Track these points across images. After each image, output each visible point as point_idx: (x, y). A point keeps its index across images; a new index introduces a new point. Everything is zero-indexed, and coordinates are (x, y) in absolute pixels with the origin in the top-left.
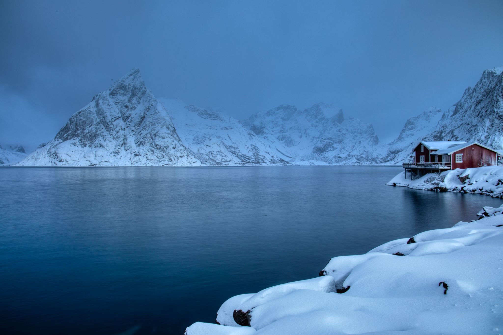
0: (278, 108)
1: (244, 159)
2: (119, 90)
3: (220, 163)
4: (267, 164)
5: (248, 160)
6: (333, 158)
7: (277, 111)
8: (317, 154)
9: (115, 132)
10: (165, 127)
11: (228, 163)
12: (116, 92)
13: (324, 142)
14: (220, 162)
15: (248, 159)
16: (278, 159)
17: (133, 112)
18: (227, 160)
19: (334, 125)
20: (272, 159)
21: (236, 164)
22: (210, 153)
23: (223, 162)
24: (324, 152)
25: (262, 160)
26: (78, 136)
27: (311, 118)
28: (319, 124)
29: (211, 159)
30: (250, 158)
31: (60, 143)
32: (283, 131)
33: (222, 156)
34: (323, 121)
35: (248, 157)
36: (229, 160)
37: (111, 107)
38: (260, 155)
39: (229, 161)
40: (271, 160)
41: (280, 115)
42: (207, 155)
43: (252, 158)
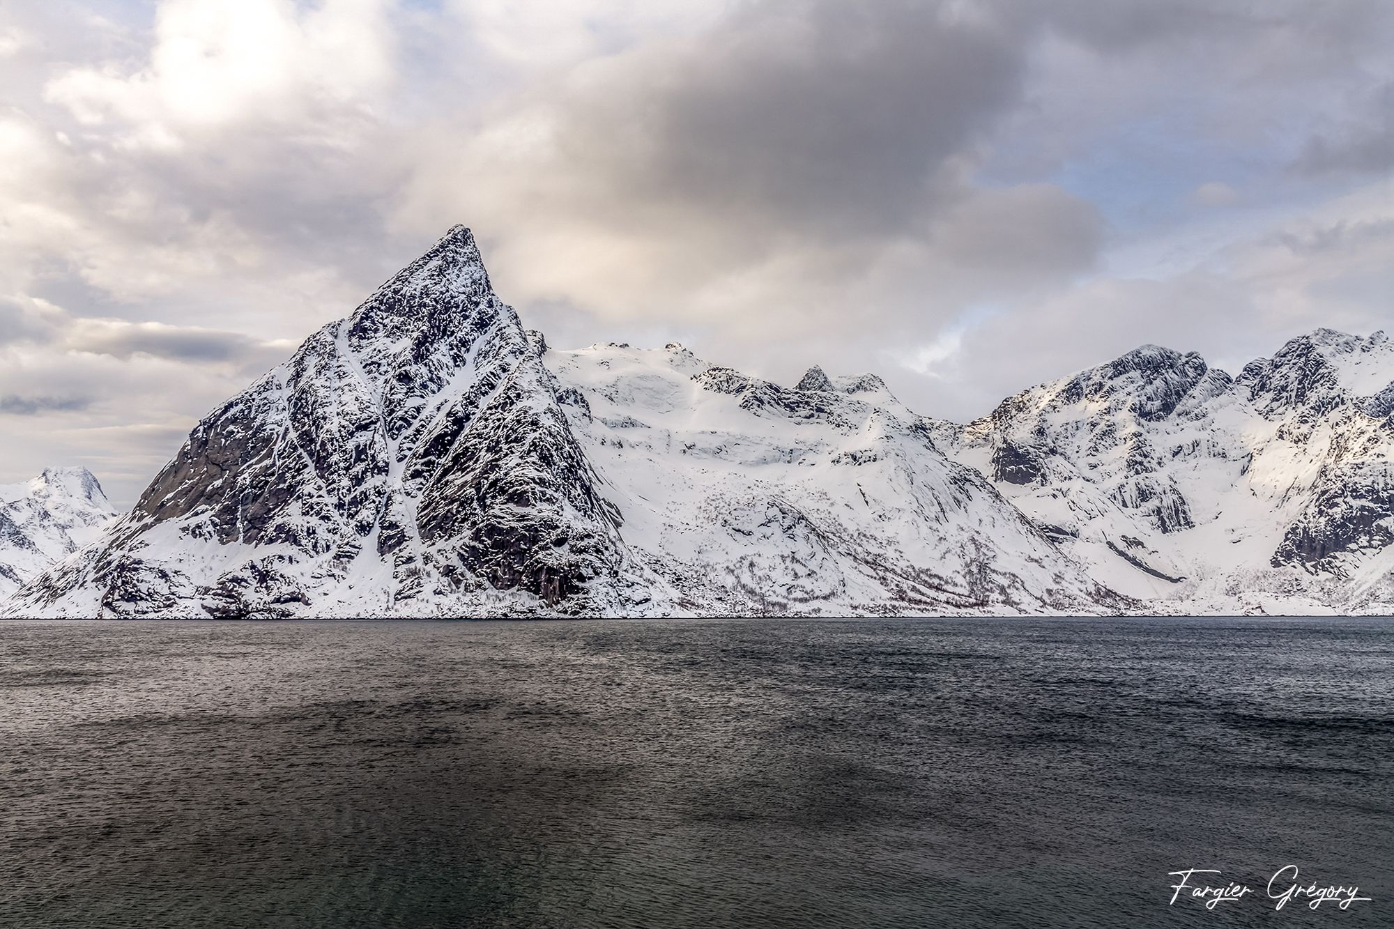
0: (1119, 368)
1: (914, 589)
2: (385, 315)
3: (779, 604)
4: (1020, 611)
5: (932, 593)
6: (1378, 582)
7: (1111, 378)
8: (1303, 565)
9: (346, 482)
10: (534, 457)
11: (815, 604)
12: (373, 322)
13: (1335, 509)
14: (784, 601)
15: (938, 588)
16: (1083, 587)
17: (432, 401)
18: (817, 593)
19: (1383, 426)
20: (1054, 587)
21: (856, 608)
22: (746, 563)
23: (795, 600)
24: (1337, 554)
25: (1003, 590)
26: (210, 498)
27: (1275, 405)
28: (1313, 427)
29: (744, 587)
30: (947, 582)
31: (146, 527)
32: (1141, 463)
33: (796, 575)
34: (1335, 415)
35: (940, 578)
36: (827, 591)
37: (345, 381)
38: (994, 571)
39: (825, 598)
40: (1049, 592)
41: (1129, 394)
42: (733, 571)
43: (955, 585)
